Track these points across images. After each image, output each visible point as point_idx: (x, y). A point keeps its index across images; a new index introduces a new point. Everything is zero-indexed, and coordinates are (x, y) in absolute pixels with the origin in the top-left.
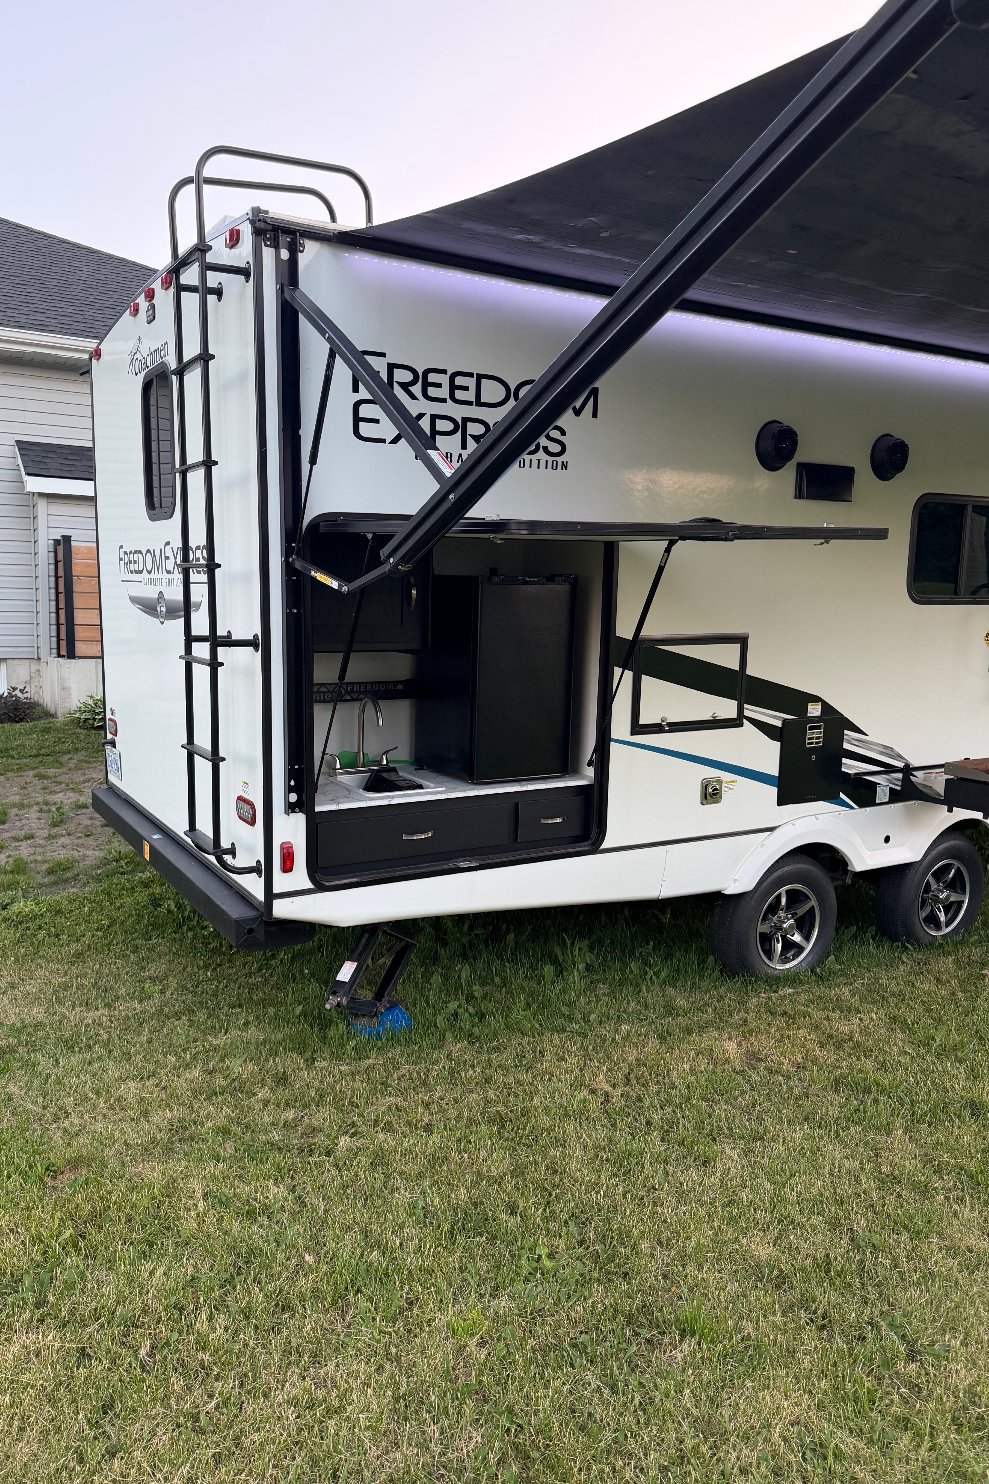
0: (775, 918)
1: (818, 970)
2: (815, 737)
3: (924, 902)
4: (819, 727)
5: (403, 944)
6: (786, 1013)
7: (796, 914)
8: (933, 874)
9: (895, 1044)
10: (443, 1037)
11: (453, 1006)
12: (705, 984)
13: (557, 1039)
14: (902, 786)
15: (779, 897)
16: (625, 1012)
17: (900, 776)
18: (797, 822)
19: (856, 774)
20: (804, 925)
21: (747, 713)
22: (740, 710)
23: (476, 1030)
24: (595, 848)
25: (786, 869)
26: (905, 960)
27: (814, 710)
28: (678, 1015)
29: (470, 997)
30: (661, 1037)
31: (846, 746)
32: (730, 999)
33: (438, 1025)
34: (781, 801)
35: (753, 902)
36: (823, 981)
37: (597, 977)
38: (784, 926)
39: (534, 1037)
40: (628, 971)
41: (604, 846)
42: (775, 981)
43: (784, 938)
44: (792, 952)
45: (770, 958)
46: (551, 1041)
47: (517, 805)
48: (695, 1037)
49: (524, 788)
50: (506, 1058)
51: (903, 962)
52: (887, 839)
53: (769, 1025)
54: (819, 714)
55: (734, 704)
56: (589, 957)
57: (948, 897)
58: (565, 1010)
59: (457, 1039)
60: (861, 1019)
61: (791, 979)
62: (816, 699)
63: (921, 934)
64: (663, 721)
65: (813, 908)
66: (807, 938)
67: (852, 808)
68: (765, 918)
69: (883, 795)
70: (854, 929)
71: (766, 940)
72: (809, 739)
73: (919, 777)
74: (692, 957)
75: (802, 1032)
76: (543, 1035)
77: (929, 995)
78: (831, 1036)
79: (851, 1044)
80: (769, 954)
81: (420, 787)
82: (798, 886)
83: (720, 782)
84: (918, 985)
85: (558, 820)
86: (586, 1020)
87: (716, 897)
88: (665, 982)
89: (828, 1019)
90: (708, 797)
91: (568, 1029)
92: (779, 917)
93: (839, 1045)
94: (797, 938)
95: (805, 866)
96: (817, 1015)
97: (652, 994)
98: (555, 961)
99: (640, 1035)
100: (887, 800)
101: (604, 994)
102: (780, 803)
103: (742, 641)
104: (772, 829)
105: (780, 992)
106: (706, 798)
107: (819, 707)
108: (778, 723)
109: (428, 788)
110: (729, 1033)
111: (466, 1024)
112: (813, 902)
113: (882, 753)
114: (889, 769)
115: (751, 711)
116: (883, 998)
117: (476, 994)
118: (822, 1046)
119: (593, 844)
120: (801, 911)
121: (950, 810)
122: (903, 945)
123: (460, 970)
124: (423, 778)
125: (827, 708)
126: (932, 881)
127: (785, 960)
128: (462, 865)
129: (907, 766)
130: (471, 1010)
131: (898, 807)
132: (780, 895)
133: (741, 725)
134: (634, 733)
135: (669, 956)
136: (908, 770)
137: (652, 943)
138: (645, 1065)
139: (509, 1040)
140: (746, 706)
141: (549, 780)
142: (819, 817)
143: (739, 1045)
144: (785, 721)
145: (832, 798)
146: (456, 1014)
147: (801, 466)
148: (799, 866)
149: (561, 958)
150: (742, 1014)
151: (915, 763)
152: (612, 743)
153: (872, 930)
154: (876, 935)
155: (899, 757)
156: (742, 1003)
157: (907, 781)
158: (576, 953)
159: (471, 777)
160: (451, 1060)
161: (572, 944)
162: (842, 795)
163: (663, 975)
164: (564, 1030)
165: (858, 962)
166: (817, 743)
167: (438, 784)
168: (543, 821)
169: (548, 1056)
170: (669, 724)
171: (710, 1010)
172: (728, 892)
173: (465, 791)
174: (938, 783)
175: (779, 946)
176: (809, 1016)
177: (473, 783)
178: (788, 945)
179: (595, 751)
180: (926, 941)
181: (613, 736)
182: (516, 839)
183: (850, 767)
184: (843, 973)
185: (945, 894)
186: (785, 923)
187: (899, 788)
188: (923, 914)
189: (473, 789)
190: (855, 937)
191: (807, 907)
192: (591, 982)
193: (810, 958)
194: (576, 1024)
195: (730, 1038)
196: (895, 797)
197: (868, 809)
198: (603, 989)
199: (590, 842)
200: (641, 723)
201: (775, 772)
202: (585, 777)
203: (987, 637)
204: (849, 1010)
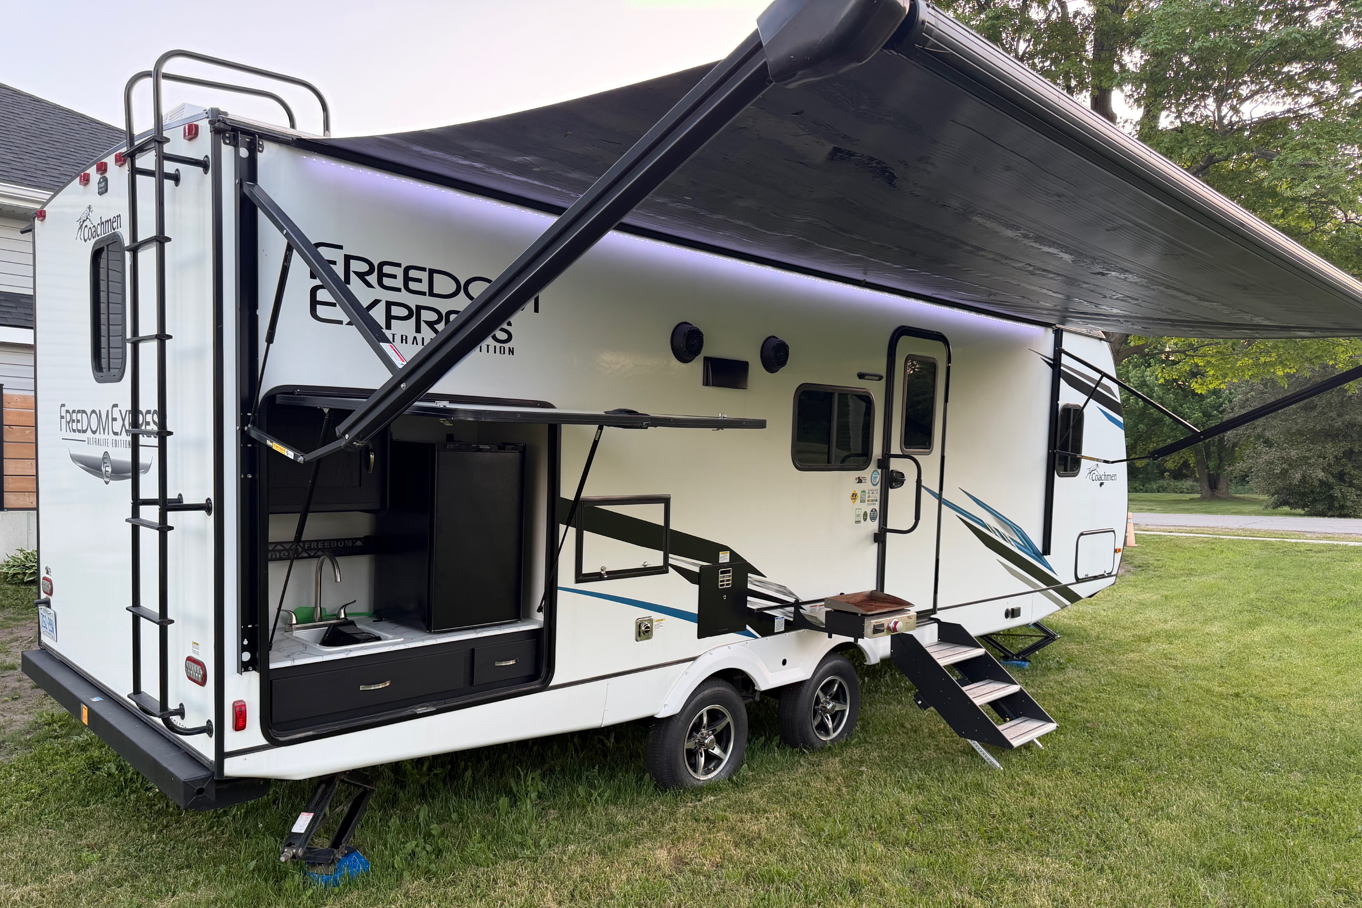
0: (699, 736)
1: (734, 778)
2: (725, 580)
3: (815, 713)
4: (728, 572)
5: (361, 790)
6: (708, 819)
7: (716, 730)
8: (820, 690)
9: (793, 838)
10: (400, 877)
11: (411, 845)
12: (641, 799)
13: (509, 866)
14: (794, 618)
15: (701, 717)
16: (572, 833)
17: (792, 609)
18: (714, 652)
19: (758, 609)
20: (722, 740)
21: (671, 561)
22: (666, 559)
23: (433, 866)
24: (545, 686)
25: (706, 692)
26: (802, 763)
27: (724, 558)
28: (618, 830)
29: (428, 835)
30: (603, 853)
31: (750, 586)
32: (662, 811)
33: (396, 866)
34: (700, 635)
35: (680, 723)
36: (738, 787)
37: (548, 803)
38: (706, 741)
39: (488, 867)
40: (575, 795)
41: (552, 684)
42: (699, 791)
43: (706, 752)
44: (713, 764)
45: (695, 771)
46: (504, 869)
47: (473, 651)
48: (632, 851)
49: (480, 635)
50: (462, 890)
51: (801, 766)
52: (784, 662)
53: (694, 830)
54: (728, 560)
55: (661, 554)
56: (541, 786)
57: (833, 708)
58: (518, 838)
59: (415, 877)
60: (767, 819)
61: (713, 788)
62: (725, 548)
63: (815, 740)
64: (602, 570)
65: (728, 724)
66: (725, 750)
67: (756, 637)
68: (690, 736)
69: (779, 625)
70: (762, 740)
71: (692, 755)
72: (721, 581)
73: (807, 610)
74: (632, 777)
75: (721, 835)
76: (496, 863)
77: (821, 792)
78: (743, 837)
79: (759, 842)
80: (694, 767)
81: (379, 639)
82: (717, 706)
83: (651, 621)
84: (812, 784)
85: (511, 663)
86: (537, 845)
87: (650, 721)
88: (607, 801)
89: (741, 821)
90: (642, 634)
91: (520, 856)
92: (702, 734)
93: (749, 844)
94: (717, 751)
95: (722, 689)
96: (732, 818)
97: (597, 814)
98: (509, 793)
99: (584, 853)
100: (783, 629)
101: (554, 819)
102: (699, 637)
103: (666, 501)
104: (694, 659)
105: (704, 801)
106: (640, 635)
107: (728, 555)
108: (697, 569)
109: (386, 639)
110: (660, 842)
111: (423, 862)
112: (729, 719)
113: (778, 591)
114: (784, 604)
115: (675, 560)
116: (785, 798)
117: (433, 832)
118: (736, 846)
119: (543, 682)
120: (719, 728)
121: (830, 637)
122: (800, 751)
123: (419, 811)
124: (381, 630)
125: (734, 555)
126: (821, 695)
127: (707, 772)
128: (420, 711)
129: (797, 600)
130: (429, 848)
131: (793, 634)
132: (702, 715)
133: (667, 572)
134: (577, 581)
135: (612, 777)
136: (798, 604)
137: (597, 767)
138: (588, 881)
139: (465, 872)
140: (670, 555)
141: (503, 627)
142: (731, 646)
143: (668, 852)
144: (702, 567)
145: (740, 630)
146: (413, 853)
147: (706, 359)
148: (717, 689)
149: (515, 790)
150: (672, 824)
151: (803, 598)
152: (558, 592)
153: (776, 740)
154: (780, 743)
155: (791, 594)
156: (672, 814)
157: (797, 614)
158: (529, 783)
159: (429, 627)
160: (408, 897)
161: (526, 775)
162: (748, 627)
163: (606, 795)
164: (516, 857)
165: (766, 768)
166: (727, 585)
167: (397, 635)
168: (497, 664)
169: (501, 883)
170: (608, 573)
171: (645, 823)
172: (659, 716)
173: (423, 640)
174: (820, 613)
175: (702, 760)
176: (726, 820)
177: (430, 633)
178: (710, 758)
179: (544, 598)
180: (818, 746)
181: (559, 585)
182: (472, 683)
183: (754, 603)
184: (754, 779)
185: (831, 706)
186: (706, 739)
187: (791, 619)
188: (816, 724)
189: (431, 638)
190: (763, 747)
191: (724, 724)
192: (543, 809)
193: (727, 768)
194: (527, 850)
195: (661, 848)
196: (789, 626)
197: (768, 638)
198: (553, 813)
199: (540, 680)
200: (583, 572)
201: (694, 609)
202: (535, 622)
203: (854, 496)
204: (758, 812)
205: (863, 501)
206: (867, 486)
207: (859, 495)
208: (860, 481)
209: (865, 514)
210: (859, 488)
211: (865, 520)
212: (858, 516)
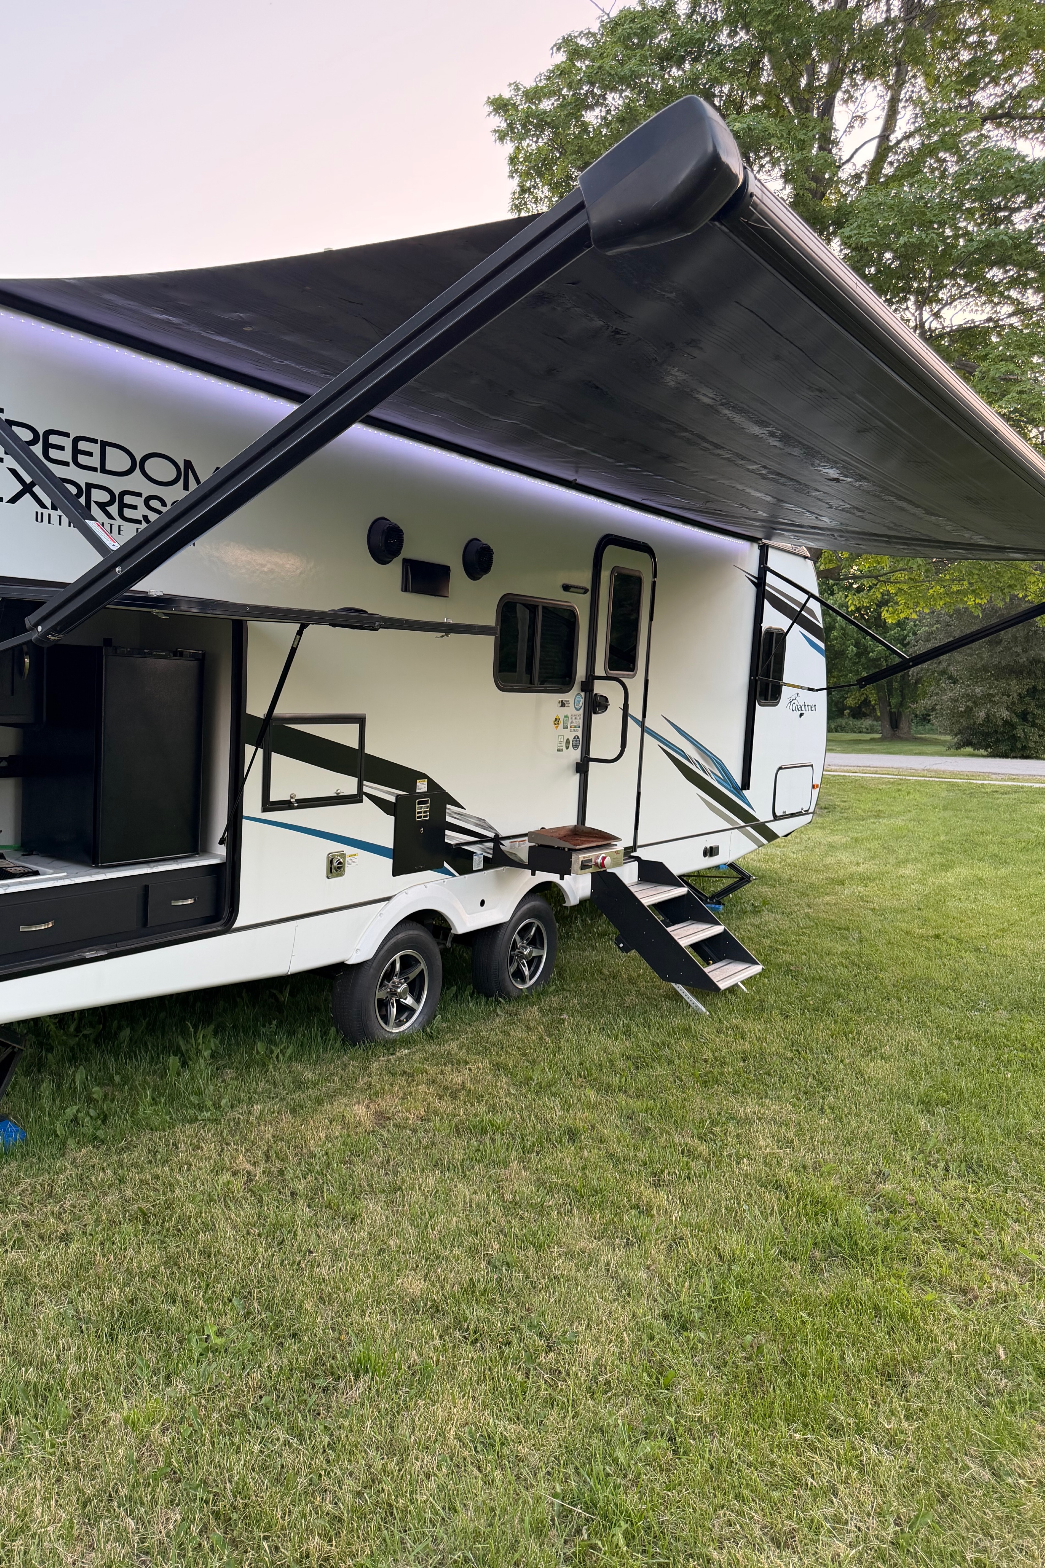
0: (390, 984)
1: (428, 1030)
2: (422, 811)
3: (512, 958)
4: (425, 802)
5: (11, 1050)
6: (405, 1072)
7: (408, 978)
8: (518, 933)
9: (501, 1088)
10: (64, 1143)
11: (71, 1111)
12: (328, 1055)
13: (189, 1129)
14: (493, 854)
15: (393, 964)
16: (255, 1092)
17: (491, 845)
18: (409, 891)
19: (457, 844)
20: (415, 989)
21: (366, 789)
22: (360, 786)
23: (100, 1133)
24: (228, 927)
25: (400, 936)
26: (499, 1013)
27: (422, 786)
28: (308, 1088)
29: (90, 1100)
30: (294, 1111)
31: (449, 819)
32: (353, 1066)
33: (58, 1132)
34: (396, 873)
35: (372, 970)
36: (433, 1039)
37: (223, 1063)
38: (399, 990)
39: (164, 1131)
40: (254, 1052)
41: (235, 926)
42: (392, 1044)
43: (398, 1001)
44: (406, 1015)
45: (386, 1023)
46: (184, 1132)
47: (146, 888)
48: (327, 1107)
49: (155, 870)
50: (140, 1155)
51: (498, 1015)
52: (482, 903)
53: (392, 1085)
54: (425, 790)
55: (355, 780)
56: (214, 1043)
57: (531, 952)
58: (194, 1099)
59: (80, 1145)
60: (470, 1070)
61: (406, 1041)
62: (423, 776)
63: (511, 988)
64: (292, 798)
65: (422, 971)
66: (418, 1000)
67: (454, 876)
68: (382, 985)
69: (478, 863)
70: (454, 988)
71: (383, 1005)
72: (419, 813)
73: (506, 846)
74: (316, 1030)
75: (422, 1087)
76: (174, 1127)
77: (523, 1041)
78: (446, 1088)
79: (465, 1093)
80: (385, 1018)
81: (36, 873)
82: (409, 952)
83: (343, 855)
84: (512, 1033)
85: (190, 901)
86: (217, 1106)
87: (341, 967)
88: (290, 1058)
89: (442, 1073)
90: (333, 870)
91: (199, 1118)
92: (394, 983)
93: (454, 1096)
94: (409, 1001)
95: (416, 932)
96: (432, 1070)
97: (280, 1071)
98: (178, 1051)
99: (273, 1113)
100: (481, 867)
101: (232, 1079)
102: (394, 875)
103: (360, 720)
104: (388, 899)
105: (398, 1054)
106: (331, 872)
107: (426, 783)
108: (392, 799)
109: (45, 874)
110: (357, 1098)
111: (88, 1128)
112: (423, 966)
113: (477, 825)
114: (483, 839)
115: (370, 788)
116: (485, 1048)
117: (95, 1096)
118: (441, 1098)
119: (226, 924)
120: (412, 975)
121: (533, 874)
122: (496, 1000)
123: (74, 1073)
124: (36, 864)
125: (432, 784)
126: (518, 939)
127: (400, 1024)
128: (89, 955)
129: (497, 835)
130: (92, 1112)
131: (491, 871)
132: (395, 961)
133: (361, 801)
134: (265, 810)
135: (291, 1033)
136: (497, 840)
137: (275, 1022)
138: (282, 1139)
139: (138, 1138)
140: (365, 783)
141: (179, 861)
142: (428, 885)
143: (368, 1107)
144: (398, 797)
145: (437, 867)
146: (75, 1120)
147: (405, 561)
148: (411, 932)
149: (183, 1048)
150: (366, 1079)
151: (503, 834)
152: (244, 821)
153: (470, 989)
154: (473, 993)
155: (491, 828)
156: (365, 1068)
157: (497, 850)
158: (200, 1041)
159: (94, 860)
160: (76, 1167)
161: (195, 1033)
162: (446, 865)
163: (289, 1051)
164: (196, 1119)
165: (461, 1018)
166: (425, 816)
167: (57, 870)
168: (174, 903)
169: (182, 1147)
170: (298, 801)
171: (336, 1079)
172: (350, 962)
173: (90, 875)
174: (522, 850)
175: (394, 1010)
176: (426, 1072)
177: (97, 867)
178: (403, 1009)
179: (227, 829)
180: (515, 994)
181: (244, 814)
182: (145, 924)
183: (452, 838)
184: (449, 1030)
185: (528, 950)
186: (399, 987)
187: (490, 856)
188: (512, 970)
189: (98, 873)
190: (456, 996)
191: (417, 971)
192: (217, 1069)
193: (420, 1019)
194: (207, 1111)
195: (359, 1103)
196: (489, 864)
197: (466, 876)
198: (229, 1073)
199: (222, 922)
200: (271, 800)
201: (390, 845)
202: (215, 856)
203: (557, 721)
204: (459, 1062)
205: (565, 727)
206: (570, 710)
207: (561, 720)
208: (563, 705)
209: (568, 741)
210: (562, 712)
211: (567, 748)
212: (561, 743)
